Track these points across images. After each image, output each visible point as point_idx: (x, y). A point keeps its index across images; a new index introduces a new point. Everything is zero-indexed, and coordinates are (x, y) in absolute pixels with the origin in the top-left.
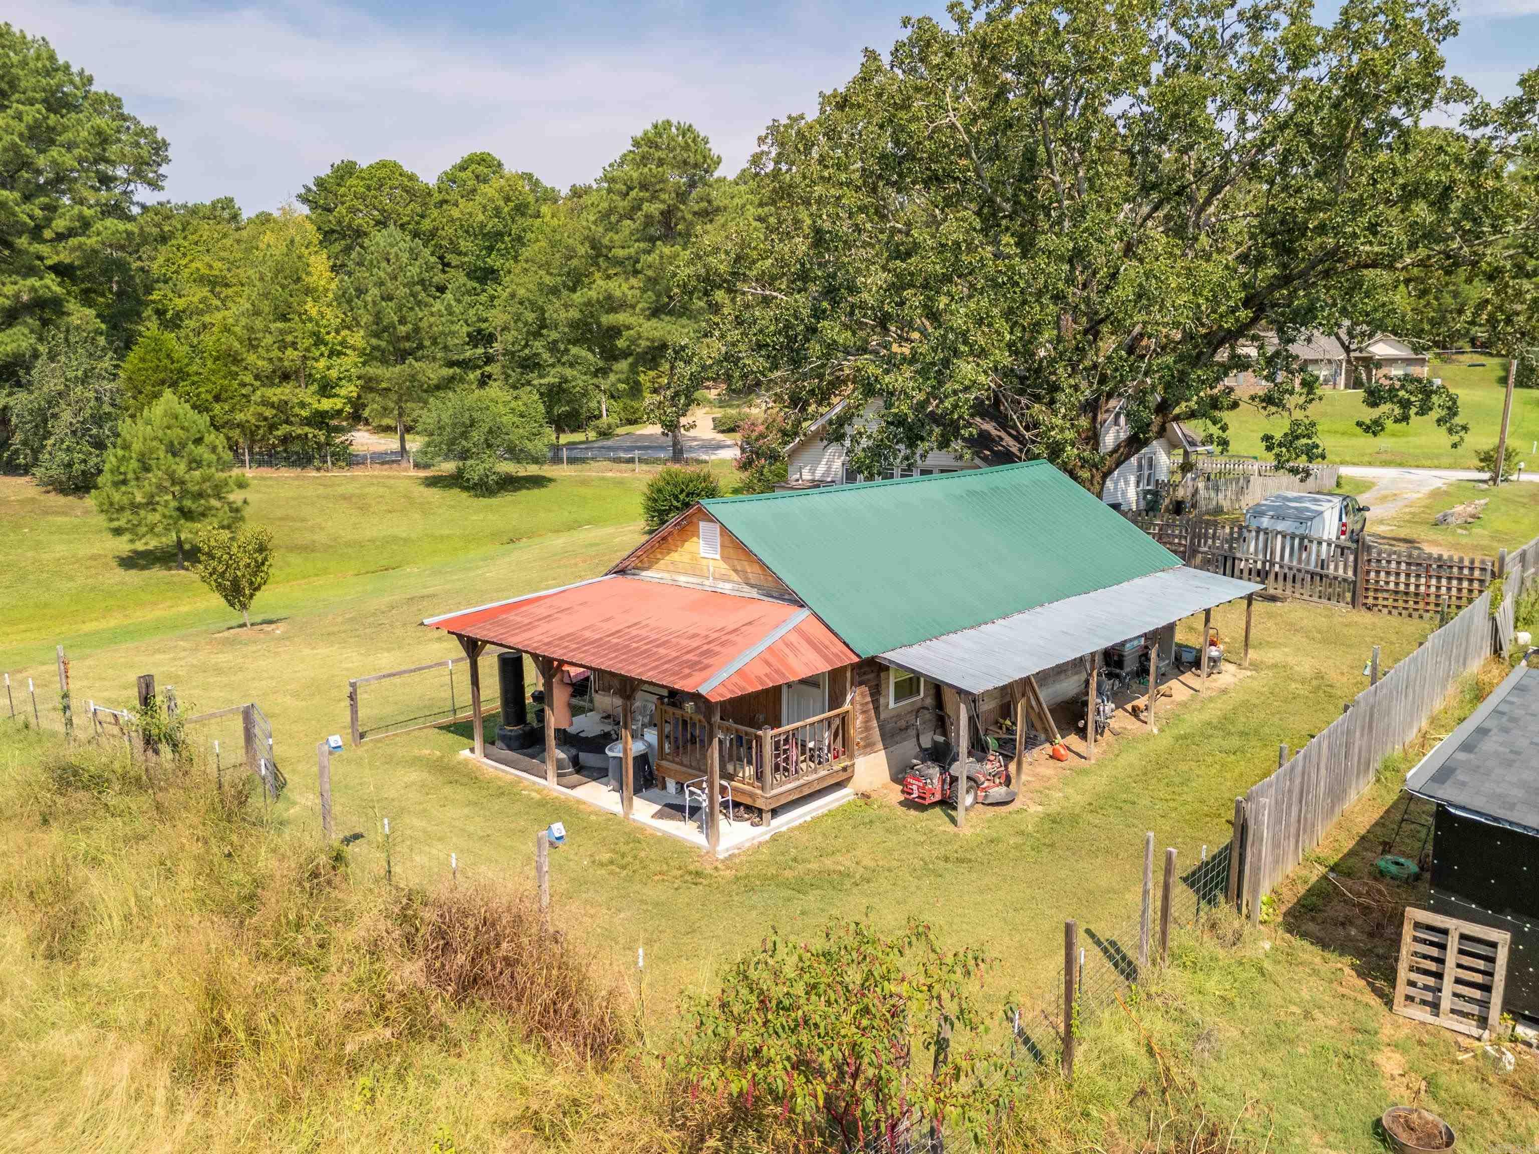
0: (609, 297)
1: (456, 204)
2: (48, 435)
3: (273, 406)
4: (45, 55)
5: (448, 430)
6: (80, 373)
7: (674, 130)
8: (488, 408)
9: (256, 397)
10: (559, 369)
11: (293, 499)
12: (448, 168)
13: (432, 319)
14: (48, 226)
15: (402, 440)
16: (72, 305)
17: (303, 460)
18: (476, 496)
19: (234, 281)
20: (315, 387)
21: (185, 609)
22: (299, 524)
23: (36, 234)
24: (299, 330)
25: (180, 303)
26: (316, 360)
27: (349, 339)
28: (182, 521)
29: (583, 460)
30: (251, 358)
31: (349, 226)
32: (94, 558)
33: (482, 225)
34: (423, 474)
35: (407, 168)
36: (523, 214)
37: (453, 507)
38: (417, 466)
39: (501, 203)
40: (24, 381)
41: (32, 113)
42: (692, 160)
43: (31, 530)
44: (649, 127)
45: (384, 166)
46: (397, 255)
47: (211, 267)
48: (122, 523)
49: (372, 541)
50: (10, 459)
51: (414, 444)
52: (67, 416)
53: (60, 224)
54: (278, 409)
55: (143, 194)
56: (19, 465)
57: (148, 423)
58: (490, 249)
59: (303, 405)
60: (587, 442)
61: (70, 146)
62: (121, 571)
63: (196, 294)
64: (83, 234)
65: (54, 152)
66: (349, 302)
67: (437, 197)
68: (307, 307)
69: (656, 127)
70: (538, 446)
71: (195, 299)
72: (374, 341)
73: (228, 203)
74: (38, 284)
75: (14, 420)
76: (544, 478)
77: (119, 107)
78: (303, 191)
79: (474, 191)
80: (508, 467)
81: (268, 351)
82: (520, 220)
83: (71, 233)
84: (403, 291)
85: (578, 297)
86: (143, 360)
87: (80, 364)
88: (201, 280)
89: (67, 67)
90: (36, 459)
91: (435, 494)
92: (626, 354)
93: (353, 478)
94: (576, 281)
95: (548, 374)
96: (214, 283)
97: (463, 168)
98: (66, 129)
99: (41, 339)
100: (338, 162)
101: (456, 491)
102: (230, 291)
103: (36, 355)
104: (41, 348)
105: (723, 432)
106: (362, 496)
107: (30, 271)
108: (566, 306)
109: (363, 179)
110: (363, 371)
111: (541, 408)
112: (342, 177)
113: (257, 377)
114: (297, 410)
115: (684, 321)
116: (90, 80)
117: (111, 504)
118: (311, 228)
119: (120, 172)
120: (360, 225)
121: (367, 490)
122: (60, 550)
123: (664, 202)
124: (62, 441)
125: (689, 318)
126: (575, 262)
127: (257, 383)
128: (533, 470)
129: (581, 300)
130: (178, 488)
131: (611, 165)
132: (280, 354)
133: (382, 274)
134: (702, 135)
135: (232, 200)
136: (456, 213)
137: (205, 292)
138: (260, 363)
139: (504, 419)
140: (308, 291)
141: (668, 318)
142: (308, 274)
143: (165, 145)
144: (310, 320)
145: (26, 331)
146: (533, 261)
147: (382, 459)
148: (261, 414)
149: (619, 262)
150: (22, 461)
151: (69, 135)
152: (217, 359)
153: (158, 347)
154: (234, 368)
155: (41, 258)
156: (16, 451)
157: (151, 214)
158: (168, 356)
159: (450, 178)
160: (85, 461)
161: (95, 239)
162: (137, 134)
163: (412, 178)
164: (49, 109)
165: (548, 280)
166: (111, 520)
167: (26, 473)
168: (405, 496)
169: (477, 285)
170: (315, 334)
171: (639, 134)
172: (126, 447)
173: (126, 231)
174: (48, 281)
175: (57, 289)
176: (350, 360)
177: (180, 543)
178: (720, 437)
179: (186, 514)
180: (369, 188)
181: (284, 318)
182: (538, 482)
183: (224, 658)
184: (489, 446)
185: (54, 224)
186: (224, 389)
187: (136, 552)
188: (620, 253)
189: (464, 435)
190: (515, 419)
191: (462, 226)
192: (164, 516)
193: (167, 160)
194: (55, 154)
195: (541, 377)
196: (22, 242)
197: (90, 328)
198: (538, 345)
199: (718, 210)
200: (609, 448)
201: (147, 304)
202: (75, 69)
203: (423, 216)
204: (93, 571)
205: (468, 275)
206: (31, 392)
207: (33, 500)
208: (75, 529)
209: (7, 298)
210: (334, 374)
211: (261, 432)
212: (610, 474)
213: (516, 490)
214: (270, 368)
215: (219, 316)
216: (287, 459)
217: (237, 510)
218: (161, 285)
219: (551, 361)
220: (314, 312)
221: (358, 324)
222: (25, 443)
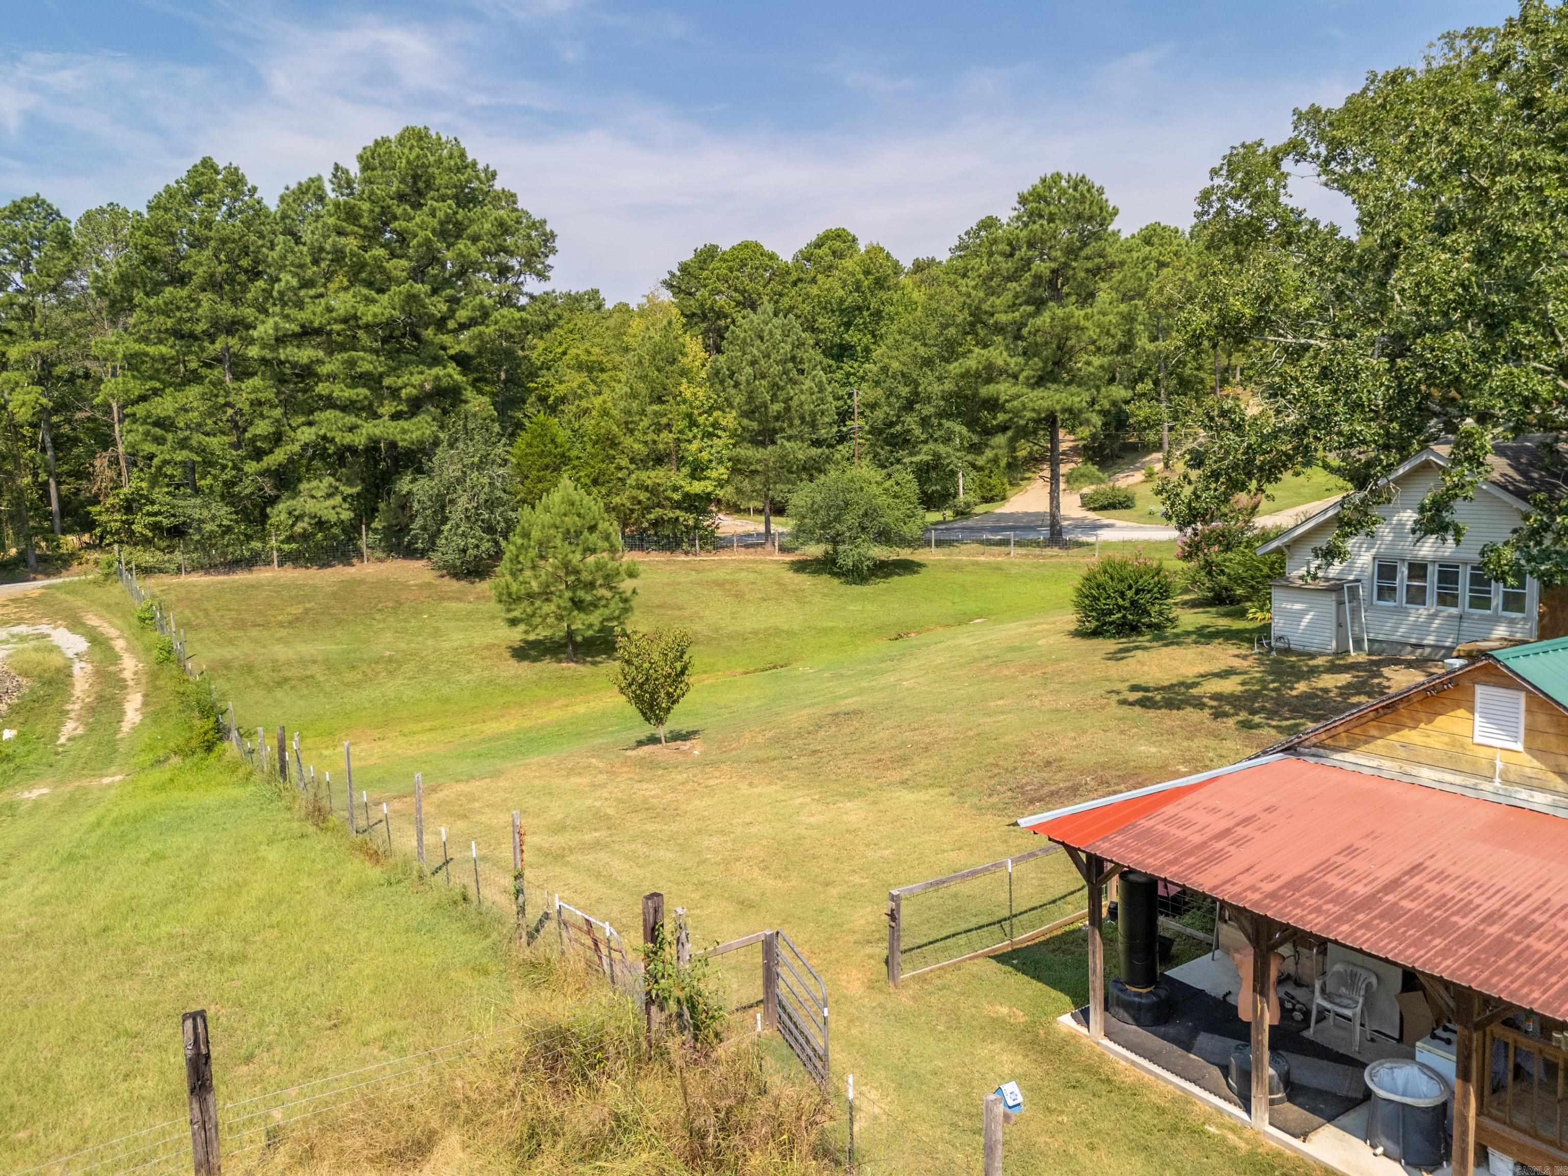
0: (990, 367)
1: (814, 281)
2: (445, 520)
3: (647, 489)
4: (456, 154)
5: (822, 512)
6: (476, 459)
7: (1064, 183)
8: (862, 489)
9: (631, 481)
10: (931, 445)
11: (668, 585)
12: (803, 246)
13: (803, 397)
14: (452, 317)
15: (767, 523)
16: (469, 393)
17: (672, 544)
18: (847, 583)
19: (610, 366)
20: (686, 470)
21: (581, 709)
22: (677, 613)
23: (440, 324)
24: (673, 411)
25: (561, 389)
26: (690, 442)
27: (720, 420)
28: (575, 613)
29: (949, 543)
30: (628, 441)
31: (712, 309)
32: (489, 647)
33: (842, 301)
34: (788, 558)
35: (768, 247)
36: (882, 288)
37: (825, 595)
38: (783, 549)
39: (861, 276)
40: (426, 468)
41: (445, 208)
42: (1087, 213)
43: (431, 616)
44: (1037, 181)
45: (746, 247)
46: (771, 332)
47: (589, 353)
48: (516, 614)
49: (755, 633)
50: (410, 543)
51: (781, 526)
52: (463, 501)
53: (462, 315)
54: (651, 492)
55: (532, 285)
56: (416, 549)
57: (547, 510)
58: (848, 325)
59: (675, 489)
60: (944, 522)
61: (475, 239)
62: (513, 662)
63: (574, 380)
64: (482, 323)
65: (461, 245)
66: (722, 382)
67: (794, 276)
68: (682, 389)
69: (1044, 181)
70: (912, 529)
71: (575, 385)
72: (745, 422)
73: (594, 294)
74: (441, 373)
75: (416, 506)
76: (912, 562)
77: (515, 203)
78: (668, 277)
79: (830, 267)
80: (880, 552)
81: (645, 433)
82: (881, 294)
83: (472, 323)
84: (777, 369)
85: (954, 368)
86: (529, 445)
87: (477, 451)
88: (580, 366)
89: (474, 164)
90: (434, 544)
91: (805, 580)
92: (1003, 428)
93: (722, 563)
94: (951, 351)
95: (919, 453)
96: (590, 368)
97: (818, 245)
98: (472, 221)
99: (442, 427)
100: (701, 247)
101: (826, 577)
102: (604, 376)
103: (436, 443)
104: (441, 435)
105: (1094, 509)
106: (735, 583)
107: (436, 361)
108: (939, 379)
109: (725, 261)
110: (735, 452)
111: (915, 486)
112: (705, 261)
113: (632, 461)
114: (669, 493)
115: (1073, 389)
116: (494, 175)
117: (510, 595)
118: (675, 311)
119: (514, 263)
120: (722, 307)
121: (737, 576)
122: (457, 638)
123: (1055, 260)
124: (458, 526)
125: (1079, 385)
126: (952, 331)
127: (633, 467)
128: (905, 554)
129: (958, 371)
130: (573, 578)
131: (967, 233)
132: (655, 437)
133: (755, 352)
134: (1097, 185)
135: (597, 292)
136: (814, 290)
137: (583, 377)
138: (636, 446)
139: (879, 501)
140: (684, 373)
141: (1055, 386)
142: (684, 355)
143: (553, 236)
144: (684, 401)
145: (429, 419)
146: (906, 333)
147: (748, 542)
148: (634, 498)
149: (999, 329)
150: (420, 545)
151: (475, 228)
152: (596, 443)
153: (543, 433)
154: (612, 452)
155: (444, 348)
156: (416, 537)
157: (539, 303)
158: (553, 441)
159: (807, 256)
160: (477, 546)
161: (492, 328)
162: (529, 227)
163: (772, 257)
164: (458, 205)
165: (922, 351)
166: (509, 611)
167: (422, 557)
168: (777, 583)
169: (831, 362)
170: (689, 416)
171: (1026, 189)
172: (526, 535)
173: (521, 319)
174: (450, 370)
175: (458, 377)
176: (722, 441)
177: (570, 634)
178: (1092, 515)
179: (578, 605)
180: (731, 270)
181: (660, 400)
182: (908, 567)
183: (650, 790)
184: (863, 529)
185: (458, 314)
186: (602, 473)
187: (526, 642)
188: (1003, 318)
189: (838, 519)
190: (890, 500)
191: (820, 302)
192: (559, 607)
193: (554, 251)
194: (462, 247)
195: (911, 454)
196: (429, 333)
197: (485, 415)
198: (911, 421)
199: (1112, 266)
200: (971, 529)
201: (530, 391)
202: (480, 166)
203: (781, 295)
204: (489, 662)
205: (824, 352)
206: (432, 479)
207: (429, 584)
208: (469, 614)
209: (414, 387)
210: (705, 456)
211: (635, 515)
212: (982, 558)
213: (888, 575)
214: (644, 450)
215: (597, 401)
216: (657, 542)
217: (626, 601)
218: (544, 372)
219: (923, 437)
220: (688, 394)
221: (731, 406)
222: (424, 528)
